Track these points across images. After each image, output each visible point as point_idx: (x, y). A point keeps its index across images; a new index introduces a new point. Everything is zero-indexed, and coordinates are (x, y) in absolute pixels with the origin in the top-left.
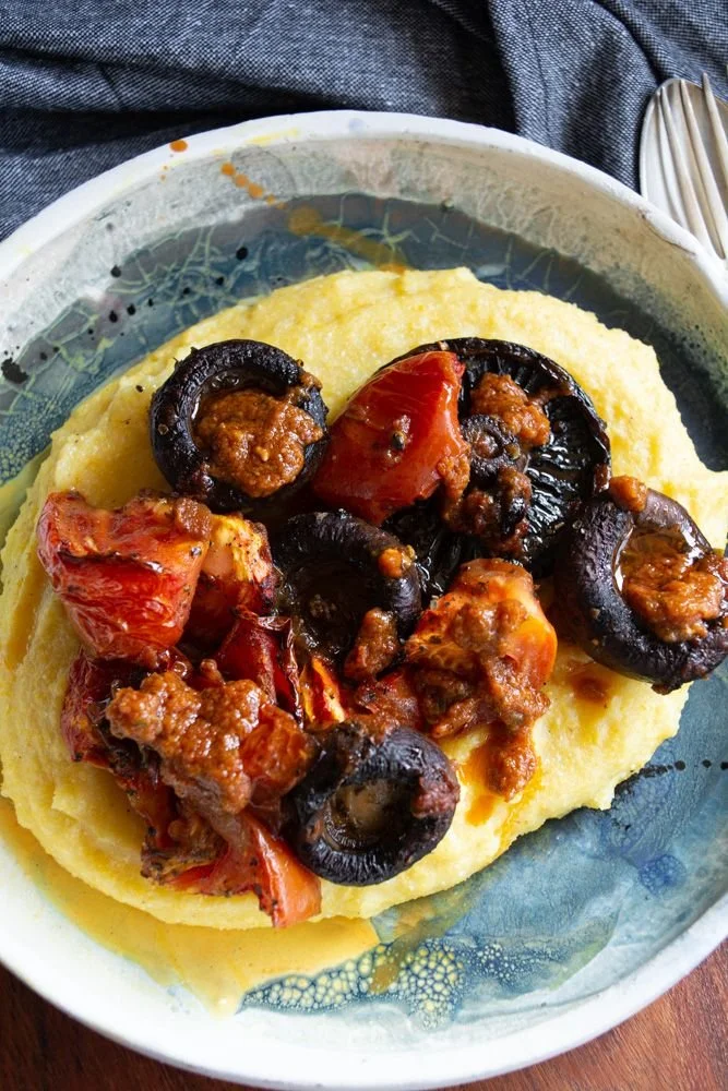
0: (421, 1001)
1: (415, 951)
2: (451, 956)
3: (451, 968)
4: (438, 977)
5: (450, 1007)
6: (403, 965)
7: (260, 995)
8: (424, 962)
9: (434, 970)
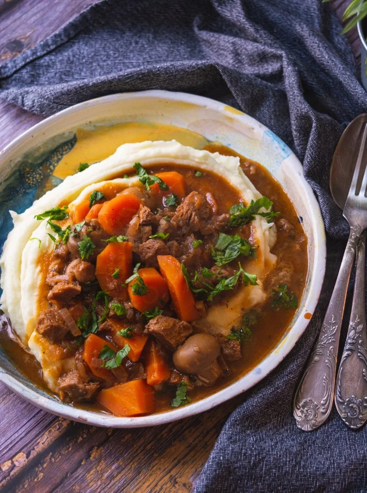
0: (31, 169)
1: (42, 179)
2: (31, 185)
3: (29, 182)
4: (31, 178)
5: (22, 173)
6: (42, 174)
7: (73, 142)
8: (37, 178)
9: (33, 178)
